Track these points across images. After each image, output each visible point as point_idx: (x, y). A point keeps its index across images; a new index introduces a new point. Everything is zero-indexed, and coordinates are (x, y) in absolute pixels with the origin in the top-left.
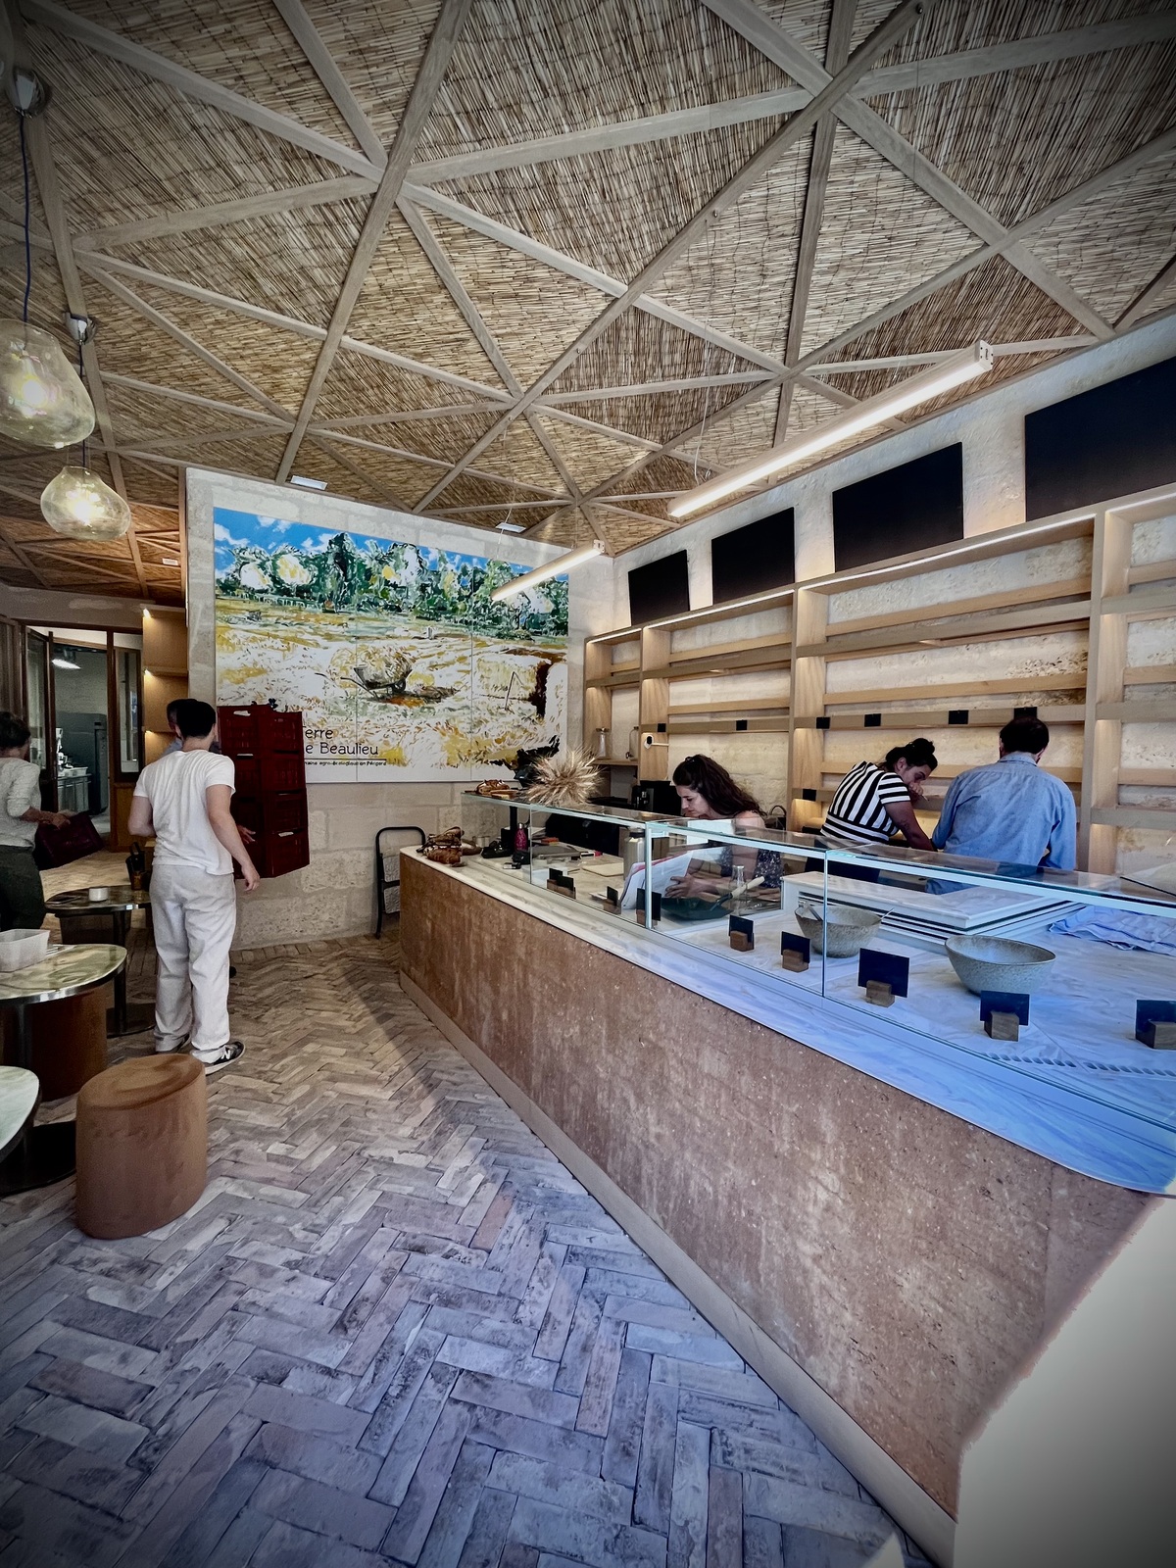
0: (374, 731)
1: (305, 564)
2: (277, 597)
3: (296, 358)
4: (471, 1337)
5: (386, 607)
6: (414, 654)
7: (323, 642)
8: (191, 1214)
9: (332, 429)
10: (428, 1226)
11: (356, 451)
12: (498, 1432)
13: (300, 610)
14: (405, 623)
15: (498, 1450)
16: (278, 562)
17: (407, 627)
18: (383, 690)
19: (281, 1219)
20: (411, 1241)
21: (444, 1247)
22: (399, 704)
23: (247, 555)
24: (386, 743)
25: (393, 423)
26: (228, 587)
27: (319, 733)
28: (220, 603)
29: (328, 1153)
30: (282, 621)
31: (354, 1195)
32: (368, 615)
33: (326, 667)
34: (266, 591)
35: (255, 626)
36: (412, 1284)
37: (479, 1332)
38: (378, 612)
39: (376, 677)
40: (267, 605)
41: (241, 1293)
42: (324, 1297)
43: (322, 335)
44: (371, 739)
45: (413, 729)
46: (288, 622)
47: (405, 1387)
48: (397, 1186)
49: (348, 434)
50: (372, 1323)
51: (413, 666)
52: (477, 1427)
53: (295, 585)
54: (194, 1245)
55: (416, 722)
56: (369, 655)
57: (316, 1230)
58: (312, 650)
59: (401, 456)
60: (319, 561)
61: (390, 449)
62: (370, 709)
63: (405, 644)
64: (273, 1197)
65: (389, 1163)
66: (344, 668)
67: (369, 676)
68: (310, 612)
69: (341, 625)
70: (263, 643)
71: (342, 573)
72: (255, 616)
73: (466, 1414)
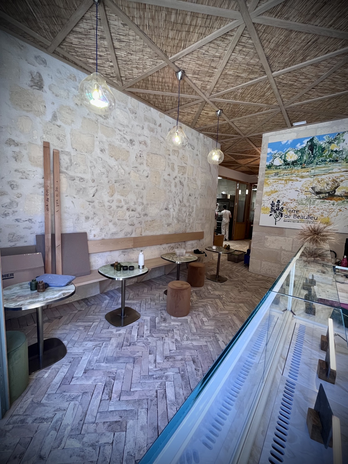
0: (317, 211)
1: (296, 153)
2: (284, 167)
3: (266, 89)
4: (175, 387)
5: (330, 161)
6: (342, 178)
7: (300, 179)
8: (179, 318)
9: (293, 103)
10: (203, 360)
11: (307, 106)
12: (152, 407)
13: (292, 169)
14: (339, 166)
15: (147, 409)
16: (286, 155)
17: (340, 167)
18: (324, 195)
19: (186, 331)
20: (196, 359)
21: (199, 367)
22: (331, 200)
23: (277, 155)
24: (322, 216)
25: (313, 88)
26: (269, 167)
27: (293, 211)
28: (267, 172)
29: (210, 328)
30: (285, 174)
31: (202, 340)
32: (321, 166)
33: (299, 188)
34: (281, 165)
35: (276, 177)
36: (184, 366)
37: (177, 389)
38: (325, 164)
39: (321, 190)
40: (281, 170)
41: (166, 337)
42: (172, 350)
43: (266, 78)
44: (315, 214)
45: (337, 210)
46: (287, 174)
47: (156, 378)
48: (211, 346)
49: (300, 101)
50: (169, 363)
51: (341, 184)
52: (152, 400)
53: (291, 161)
54: (172, 323)
55: (339, 207)
56: (319, 182)
57: (188, 339)
58: (295, 182)
59: (327, 98)
60: (302, 151)
61: (320, 98)
62: (316, 202)
63: (338, 175)
64: (191, 327)
65: (218, 340)
66: (307, 188)
67: (317, 190)
68: (296, 169)
69: (308, 172)
70: (278, 182)
71: (311, 152)
72: (277, 174)
73: (154, 396)
